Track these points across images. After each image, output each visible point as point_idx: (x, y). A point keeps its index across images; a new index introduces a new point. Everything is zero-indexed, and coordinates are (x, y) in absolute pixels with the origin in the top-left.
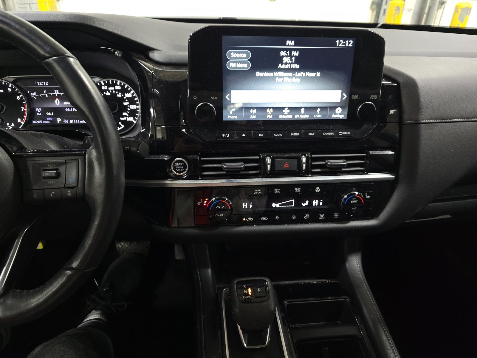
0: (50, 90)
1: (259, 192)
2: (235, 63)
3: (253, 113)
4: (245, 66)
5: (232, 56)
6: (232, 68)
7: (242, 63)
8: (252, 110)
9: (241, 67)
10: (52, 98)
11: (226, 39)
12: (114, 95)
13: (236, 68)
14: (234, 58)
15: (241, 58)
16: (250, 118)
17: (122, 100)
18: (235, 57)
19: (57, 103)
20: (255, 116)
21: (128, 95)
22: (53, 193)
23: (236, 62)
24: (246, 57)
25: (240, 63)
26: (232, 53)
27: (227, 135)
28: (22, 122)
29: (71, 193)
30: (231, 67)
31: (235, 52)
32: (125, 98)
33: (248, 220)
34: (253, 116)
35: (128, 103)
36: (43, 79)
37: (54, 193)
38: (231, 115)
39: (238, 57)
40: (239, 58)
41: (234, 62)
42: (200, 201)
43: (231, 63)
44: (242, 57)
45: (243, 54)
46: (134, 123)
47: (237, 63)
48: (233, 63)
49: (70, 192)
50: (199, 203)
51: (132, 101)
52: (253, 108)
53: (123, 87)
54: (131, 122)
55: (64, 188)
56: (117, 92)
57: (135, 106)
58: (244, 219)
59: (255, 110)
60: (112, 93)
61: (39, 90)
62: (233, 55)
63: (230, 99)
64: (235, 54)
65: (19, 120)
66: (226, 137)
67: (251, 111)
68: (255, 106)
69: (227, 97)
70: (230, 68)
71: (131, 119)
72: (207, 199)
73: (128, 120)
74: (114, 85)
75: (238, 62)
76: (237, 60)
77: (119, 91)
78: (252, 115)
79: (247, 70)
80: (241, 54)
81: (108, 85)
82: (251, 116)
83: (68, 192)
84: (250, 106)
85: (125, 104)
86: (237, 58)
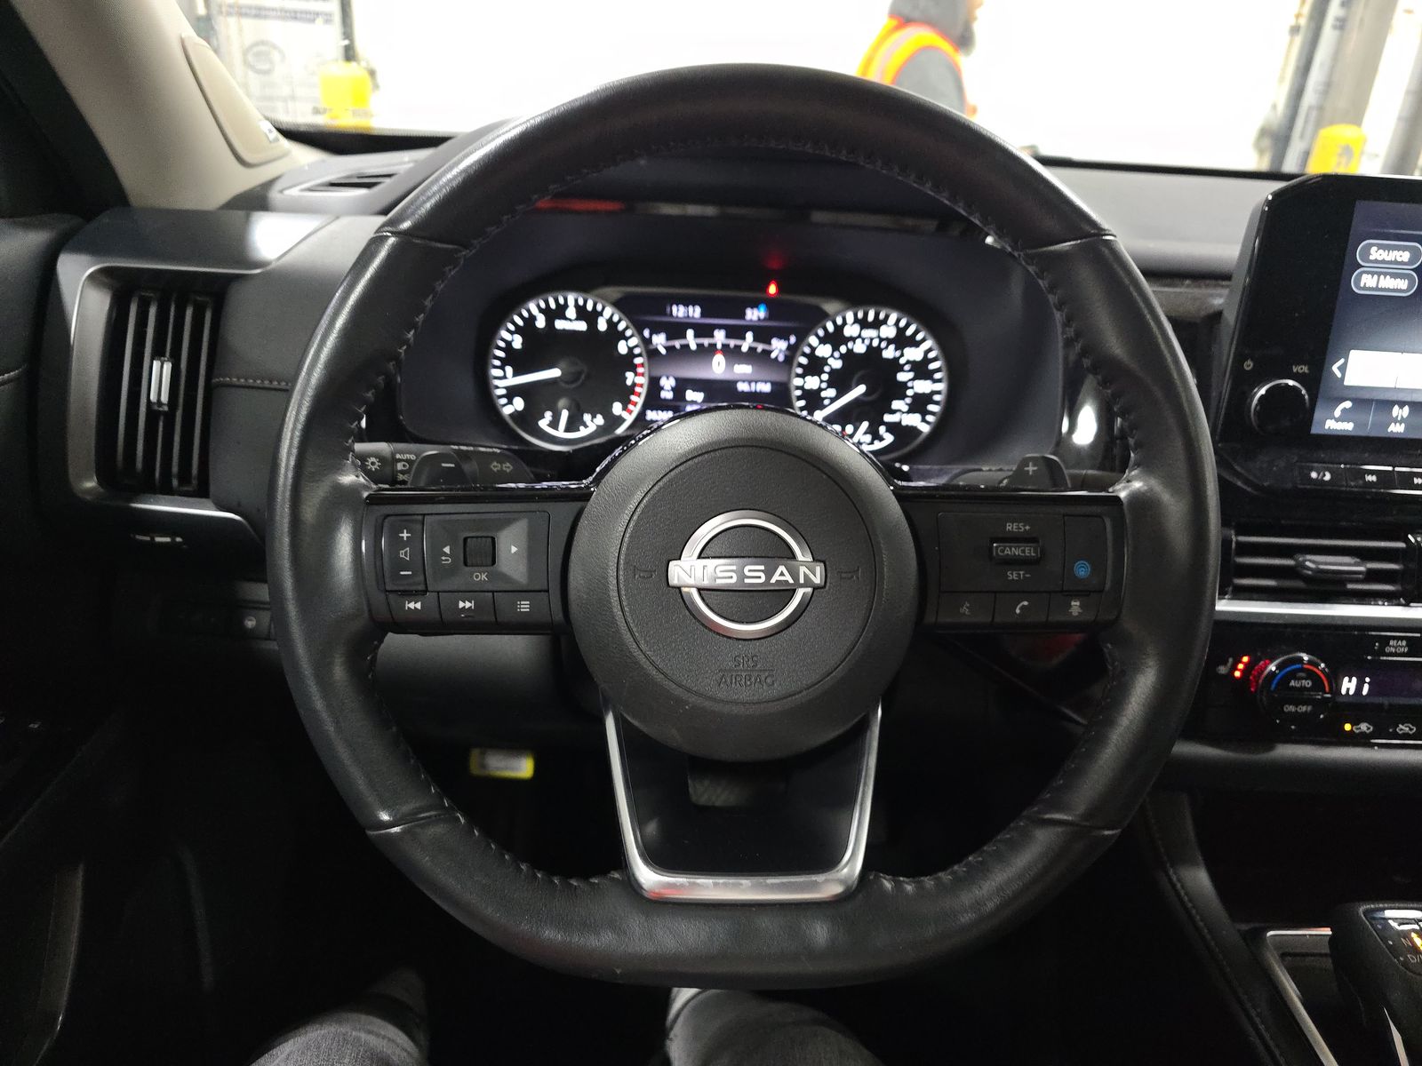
0: (704, 331)
1: (1401, 647)
2: (1376, 276)
3: (1399, 419)
4: (1402, 284)
5: (1371, 258)
6: (1365, 288)
7: (1395, 276)
8: (1396, 407)
9: (1391, 287)
10: (707, 352)
11: (1363, 209)
12: (874, 352)
13: (1377, 289)
14: (1376, 261)
15: (1396, 262)
16: (1389, 431)
17: (895, 366)
18: (1380, 258)
19: (718, 368)
20: (1403, 425)
21: (913, 354)
22: (1023, 605)
23: (1379, 274)
24: (1411, 262)
25: (1388, 277)
26: (1374, 249)
27: (1324, 475)
28: (625, 415)
29: (1080, 606)
30: (1362, 285)
31: (1380, 247)
32: (902, 361)
33: (1357, 729)
34: (1398, 424)
35: (911, 375)
36: (687, 302)
37: (1026, 603)
38: (1337, 420)
39: (1387, 259)
40: (1390, 262)
41: (1373, 274)
42: (1225, 663)
43: (1364, 276)
44: (1399, 259)
45: (1401, 252)
46: (920, 432)
47: (1382, 277)
48: (1370, 275)
49: (1078, 603)
50: (1223, 670)
51: (921, 370)
52: (1402, 404)
53: (901, 331)
54: (913, 431)
55: (1062, 591)
56: (883, 344)
57: (928, 382)
58: (1348, 727)
59: (1406, 409)
60: (870, 347)
61: (676, 330)
62: (1376, 254)
63: (1343, 375)
64: (1381, 251)
65: (617, 408)
66: (1320, 482)
67: (1396, 411)
68: (1408, 398)
69: (1335, 368)
70: (1358, 287)
71: (913, 420)
72: (1245, 659)
73: (904, 423)
74: (877, 324)
75: (1385, 274)
76: (1382, 269)
77: (889, 341)
78: (1395, 421)
79: (1404, 297)
80: (1396, 252)
81: (864, 324)
82: (1393, 424)
83: (1073, 603)
84: (1395, 398)
85: (902, 377)
86: (1383, 262)
